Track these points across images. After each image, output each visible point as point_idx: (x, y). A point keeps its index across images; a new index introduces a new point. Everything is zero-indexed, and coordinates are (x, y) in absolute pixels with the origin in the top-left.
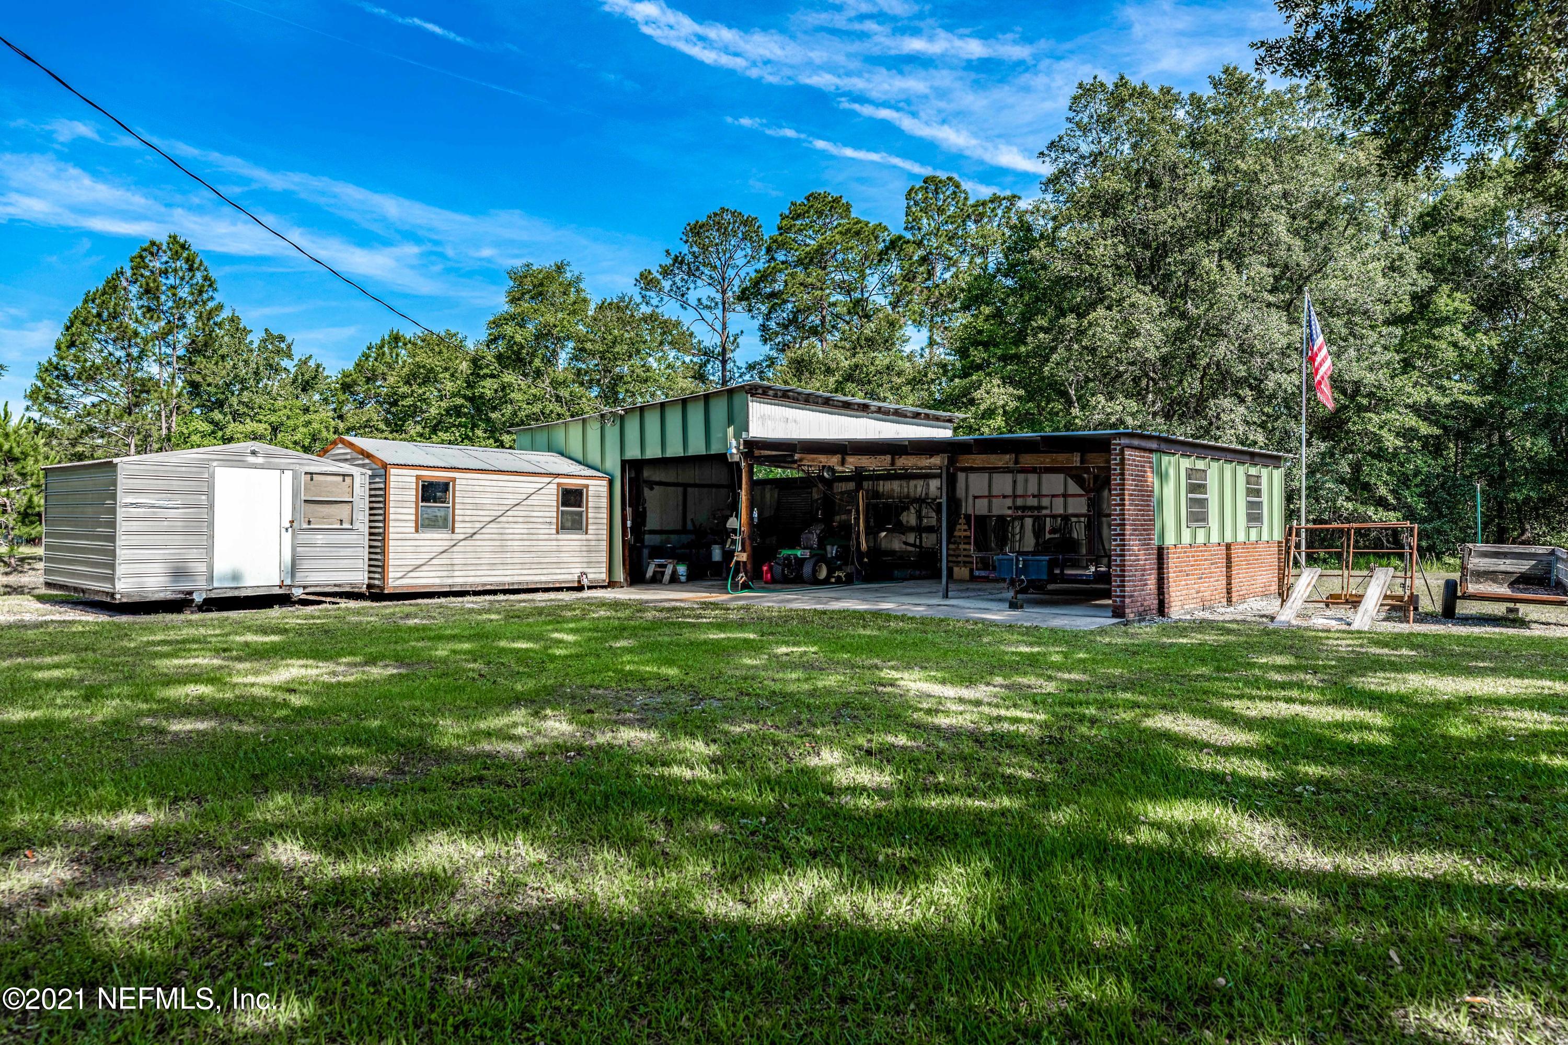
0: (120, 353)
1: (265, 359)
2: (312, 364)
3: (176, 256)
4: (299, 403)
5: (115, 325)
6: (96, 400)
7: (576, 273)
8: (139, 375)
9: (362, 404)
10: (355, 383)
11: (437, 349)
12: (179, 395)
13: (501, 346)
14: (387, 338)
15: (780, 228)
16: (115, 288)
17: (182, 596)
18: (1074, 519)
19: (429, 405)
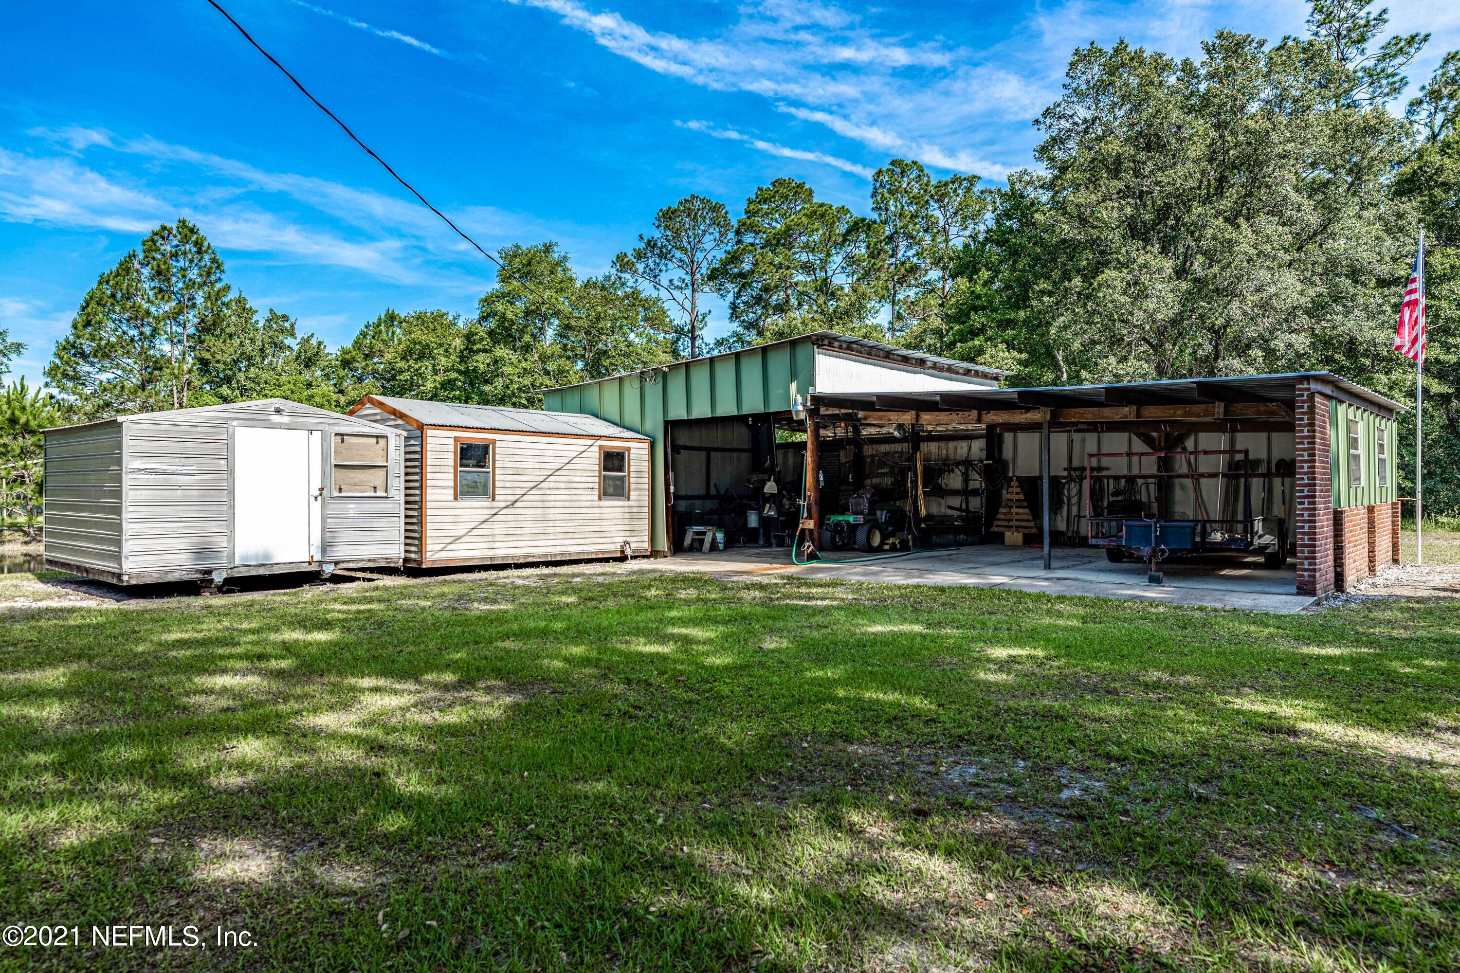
0: (133, 332)
1: (270, 337)
2: (314, 342)
3: (185, 240)
4: (302, 378)
5: (129, 304)
6: (111, 376)
7: (563, 254)
8: (151, 352)
9: (360, 380)
10: (354, 359)
11: (432, 326)
12: (190, 371)
13: (492, 323)
14: (383, 317)
15: (747, 212)
16: (128, 271)
17: (200, 576)
18: (1140, 481)
19: (424, 379)
